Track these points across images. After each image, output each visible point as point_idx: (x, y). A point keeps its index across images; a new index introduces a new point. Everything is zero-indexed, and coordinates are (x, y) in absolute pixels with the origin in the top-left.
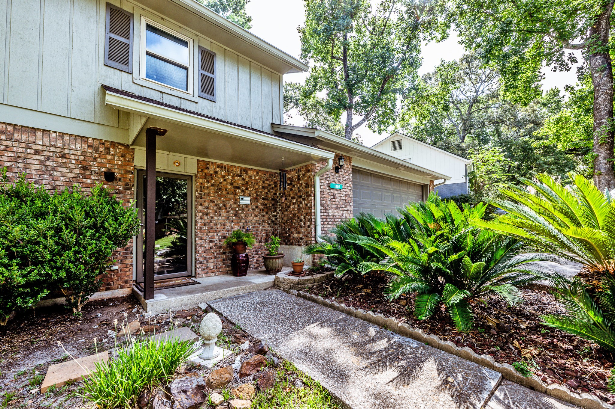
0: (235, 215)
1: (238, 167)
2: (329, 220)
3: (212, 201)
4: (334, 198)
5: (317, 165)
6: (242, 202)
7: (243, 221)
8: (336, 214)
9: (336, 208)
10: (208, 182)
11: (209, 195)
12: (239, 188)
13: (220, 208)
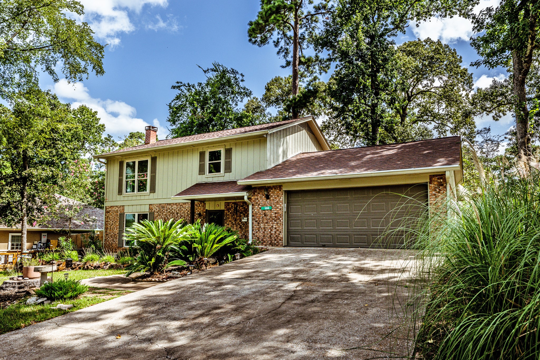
0: (240, 228)
1: (241, 202)
2: (261, 230)
3: (230, 221)
4: (265, 216)
5: (252, 197)
6: (243, 220)
7: (244, 231)
8: (267, 226)
9: (267, 223)
10: (229, 212)
11: (229, 218)
12: (242, 213)
13: (233, 224)
